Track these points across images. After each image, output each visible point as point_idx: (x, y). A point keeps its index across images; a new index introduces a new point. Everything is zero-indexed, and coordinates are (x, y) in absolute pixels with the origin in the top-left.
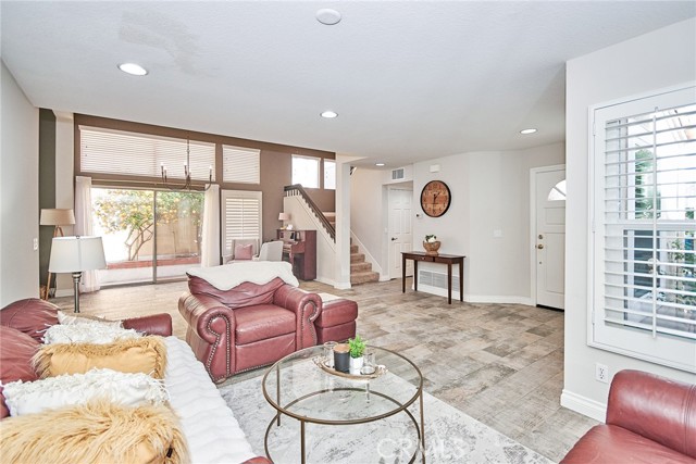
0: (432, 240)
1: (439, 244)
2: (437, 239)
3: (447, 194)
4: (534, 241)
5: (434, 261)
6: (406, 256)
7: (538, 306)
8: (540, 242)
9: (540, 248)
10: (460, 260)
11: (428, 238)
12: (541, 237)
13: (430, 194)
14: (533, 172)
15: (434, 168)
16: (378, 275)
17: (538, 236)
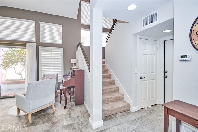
16: (129, 105)
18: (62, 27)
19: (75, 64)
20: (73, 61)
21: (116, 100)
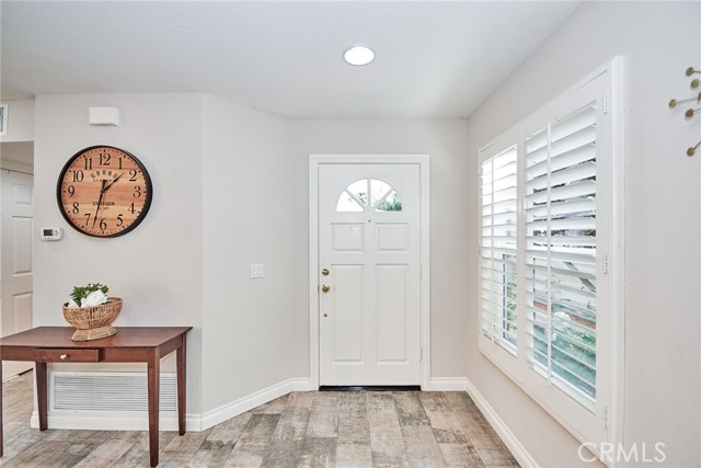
0: (93, 300)
1: (115, 306)
3: (141, 181)
4: (315, 281)
5: (101, 359)
7: (323, 388)
8: (326, 281)
9: (326, 290)
10: (179, 341)
11: (79, 294)
12: (326, 273)
13: (89, 179)
14: (313, 160)
15: (99, 114)
17: (321, 270)
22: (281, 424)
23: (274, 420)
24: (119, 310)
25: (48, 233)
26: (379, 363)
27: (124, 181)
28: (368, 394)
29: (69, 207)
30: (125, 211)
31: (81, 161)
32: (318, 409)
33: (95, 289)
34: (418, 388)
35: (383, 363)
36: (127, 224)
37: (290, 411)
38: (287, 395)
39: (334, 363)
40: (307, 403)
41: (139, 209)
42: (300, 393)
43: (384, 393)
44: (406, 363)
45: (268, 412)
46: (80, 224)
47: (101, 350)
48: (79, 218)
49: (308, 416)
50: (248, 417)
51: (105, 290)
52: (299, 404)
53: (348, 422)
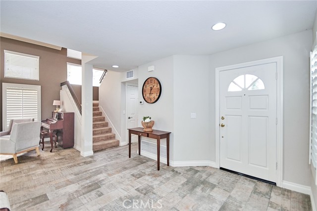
0: (147, 120)
1: (153, 123)
2: (151, 120)
3: (159, 86)
4: (218, 121)
5: (148, 136)
6: (131, 132)
7: (221, 168)
8: (223, 122)
9: (223, 126)
10: (167, 136)
11: (145, 118)
12: (223, 118)
13: (148, 87)
14: (217, 70)
15: (151, 68)
16: (118, 142)
17: (221, 117)
18: (38, 59)
19: (59, 107)
20: (55, 103)
21: (108, 138)
22: (198, 173)
23: (197, 171)
24: (153, 124)
25: (141, 102)
26: (250, 165)
27: (155, 87)
28: (242, 177)
29: (144, 95)
30: (155, 96)
31: (146, 82)
32: (215, 174)
33: (148, 117)
34: (275, 184)
35: (251, 165)
36: (156, 99)
37: (204, 171)
38: (206, 166)
39: (227, 159)
40: (212, 171)
41: (158, 95)
42: (211, 167)
43: (252, 180)
44: (268, 169)
45: (196, 169)
46: (146, 100)
47: (148, 134)
48: (146, 98)
49: (210, 175)
50: (189, 168)
51: (150, 118)
52: (209, 170)
53: (225, 183)
